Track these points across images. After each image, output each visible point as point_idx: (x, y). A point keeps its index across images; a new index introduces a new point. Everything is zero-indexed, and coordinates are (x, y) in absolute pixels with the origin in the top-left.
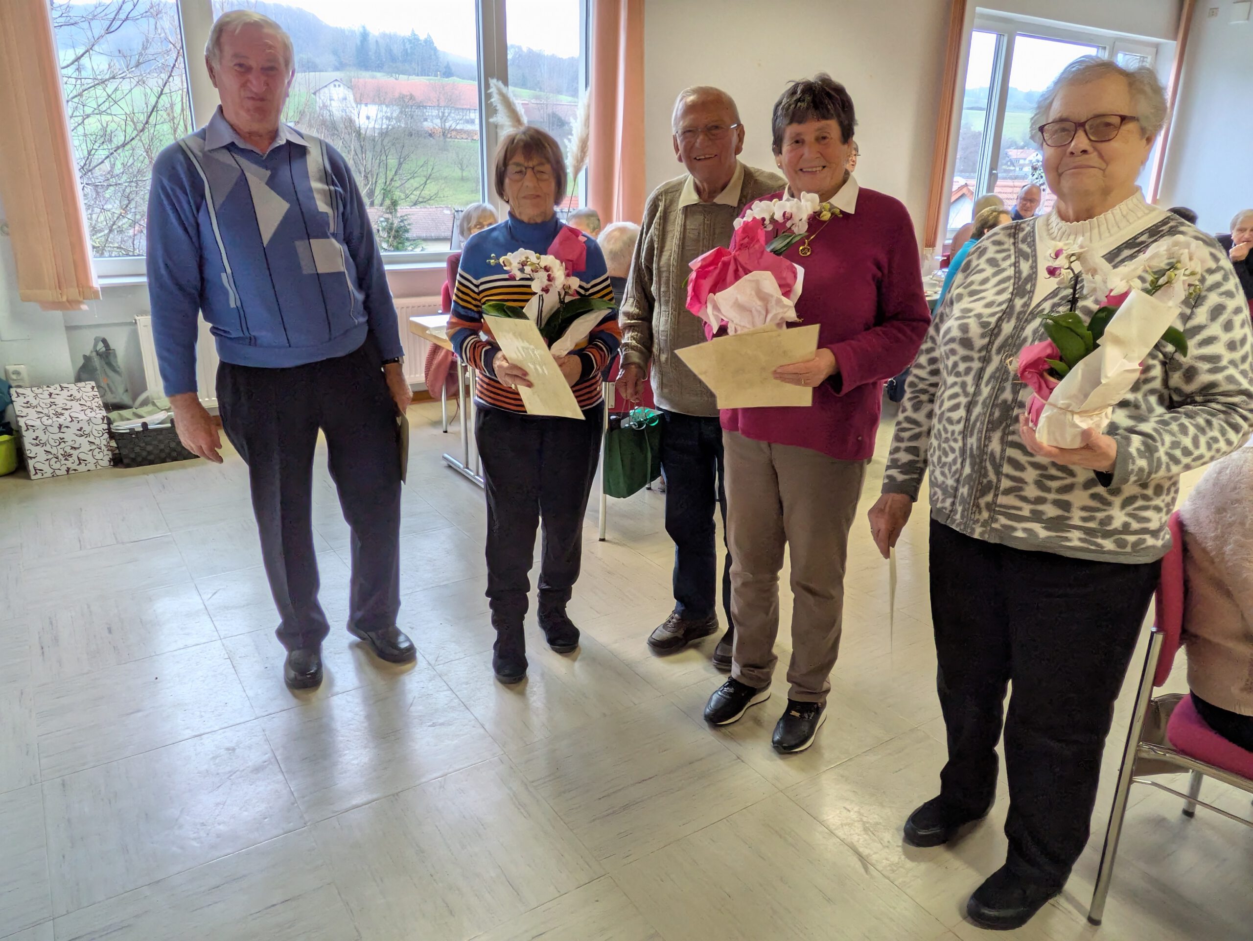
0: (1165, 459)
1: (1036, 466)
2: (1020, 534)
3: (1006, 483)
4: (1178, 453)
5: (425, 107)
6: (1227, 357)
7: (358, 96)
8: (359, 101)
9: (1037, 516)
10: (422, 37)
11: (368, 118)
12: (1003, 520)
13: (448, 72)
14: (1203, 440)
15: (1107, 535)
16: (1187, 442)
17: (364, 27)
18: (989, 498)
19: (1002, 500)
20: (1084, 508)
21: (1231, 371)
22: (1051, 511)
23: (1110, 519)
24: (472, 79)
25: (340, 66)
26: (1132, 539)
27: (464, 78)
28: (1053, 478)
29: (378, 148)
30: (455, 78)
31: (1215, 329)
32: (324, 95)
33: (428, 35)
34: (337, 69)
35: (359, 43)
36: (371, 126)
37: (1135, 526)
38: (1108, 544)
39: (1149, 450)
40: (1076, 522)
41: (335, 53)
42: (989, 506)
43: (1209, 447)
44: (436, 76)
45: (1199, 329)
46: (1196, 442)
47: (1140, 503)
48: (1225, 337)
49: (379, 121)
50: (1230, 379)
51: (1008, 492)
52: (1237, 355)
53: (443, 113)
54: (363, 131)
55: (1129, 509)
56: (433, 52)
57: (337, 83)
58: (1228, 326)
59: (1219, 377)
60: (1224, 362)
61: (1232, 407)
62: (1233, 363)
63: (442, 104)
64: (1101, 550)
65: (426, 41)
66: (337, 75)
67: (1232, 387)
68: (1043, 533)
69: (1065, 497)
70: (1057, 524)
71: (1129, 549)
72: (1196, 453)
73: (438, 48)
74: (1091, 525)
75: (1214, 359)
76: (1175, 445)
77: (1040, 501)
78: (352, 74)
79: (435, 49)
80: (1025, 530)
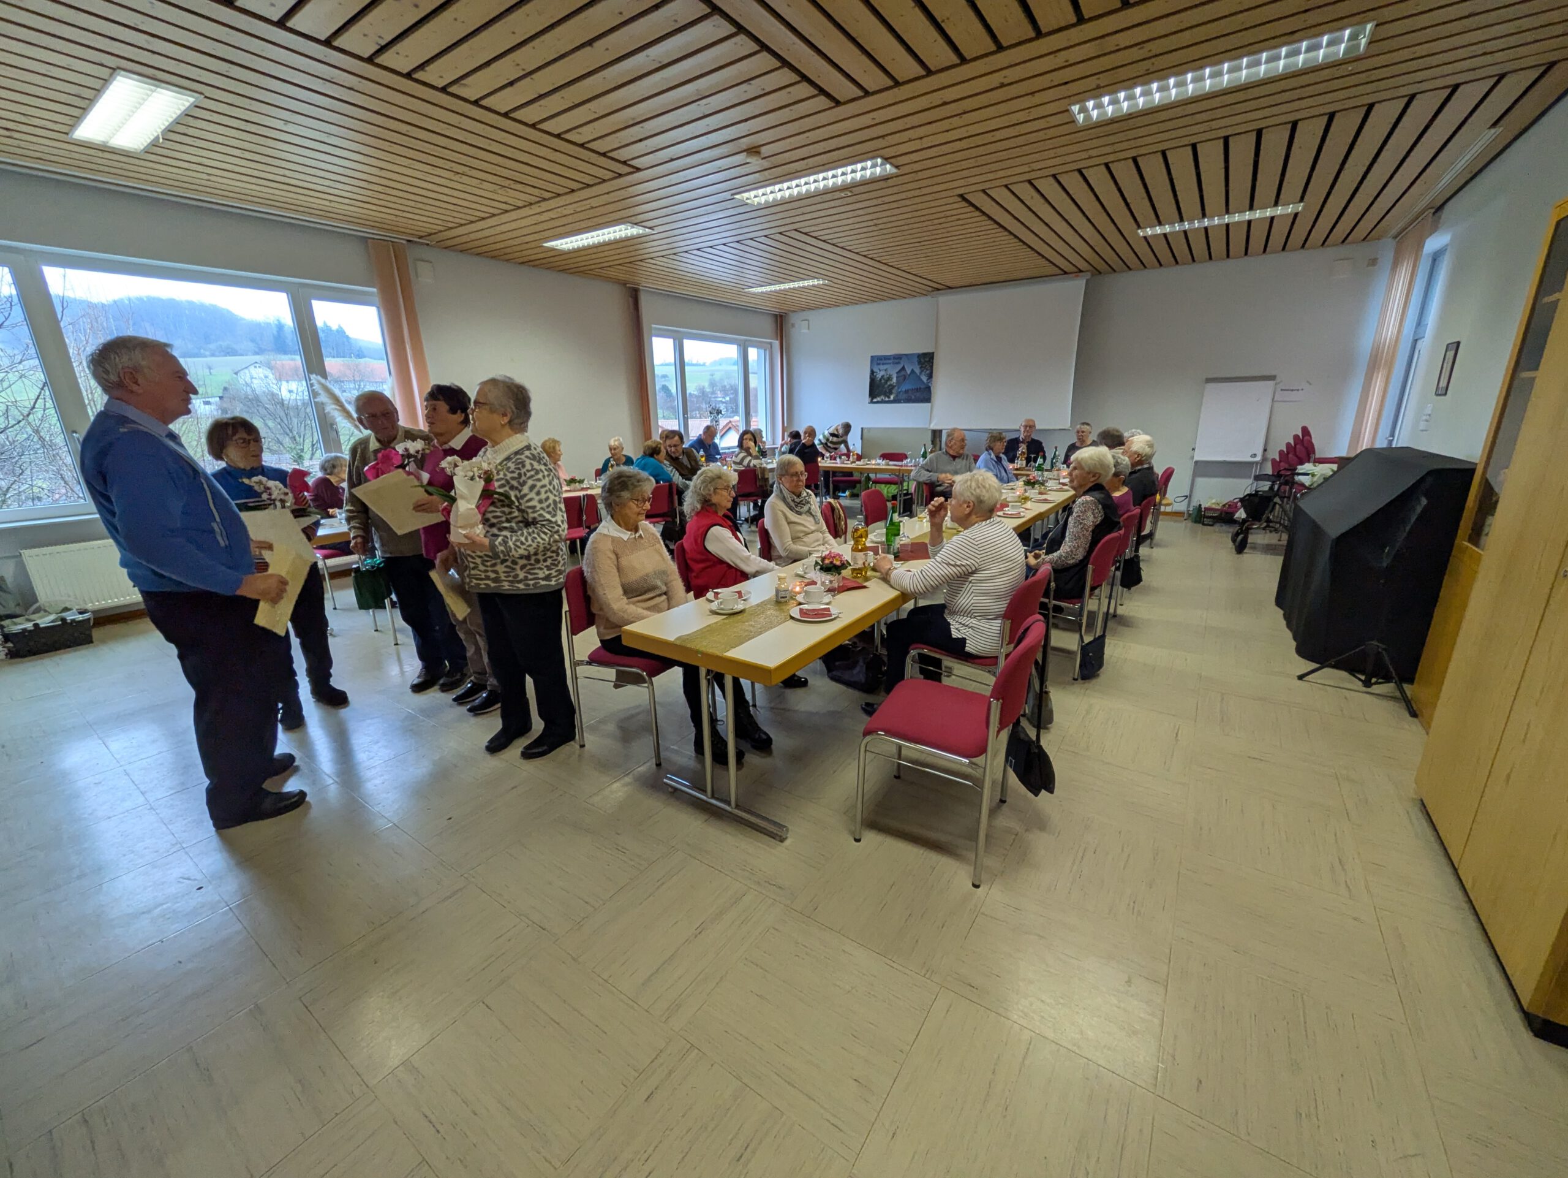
0: (512, 546)
1: (480, 557)
2: (483, 586)
3: (472, 565)
4: (518, 544)
5: (343, 382)
6: (539, 506)
7: (278, 374)
8: (279, 379)
9: (488, 578)
10: (334, 327)
11: (290, 391)
12: (474, 581)
13: (360, 354)
14: (529, 538)
15: (519, 582)
16: (523, 539)
17: (278, 320)
18: (467, 572)
19: (473, 572)
20: (504, 572)
21: (541, 512)
22: (493, 575)
23: (517, 575)
24: (382, 359)
25: (260, 351)
26: (531, 582)
27: (375, 359)
28: (487, 561)
29: (302, 415)
30: (367, 359)
31: (532, 495)
32: (245, 377)
33: (339, 326)
34: (256, 353)
35: (275, 333)
36: (293, 396)
37: (530, 577)
38: (521, 586)
39: (505, 542)
40: (504, 578)
41: (253, 341)
42: (468, 576)
43: (533, 541)
44: (351, 357)
45: (525, 495)
46: (526, 539)
47: (529, 567)
48: (537, 498)
49: (300, 394)
50: (541, 515)
51: (474, 569)
52: (544, 505)
53: (359, 386)
54: (286, 402)
55: (525, 570)
56: (345, 340)
57: (257, 365)
58: (538, 493)
59: (535, 515)
60: (538, 509)
61: (544, 525)
62: (542, 508)
63: (357, 379)
64: (518, 589)
65: (338, 331)
66: (257, 358)
67: (542, 519)
68: (493, 585)
69: (495, 569)
70: (496, 580)
71: (531, 587)
72: (527, 544)
73: (350, 336)
74: (510, 579)
75: (534, 507)
76: (517, 540)
77: (486, 571)
78: (272, 357)
79: (347, 337)
80: (485, 584)
